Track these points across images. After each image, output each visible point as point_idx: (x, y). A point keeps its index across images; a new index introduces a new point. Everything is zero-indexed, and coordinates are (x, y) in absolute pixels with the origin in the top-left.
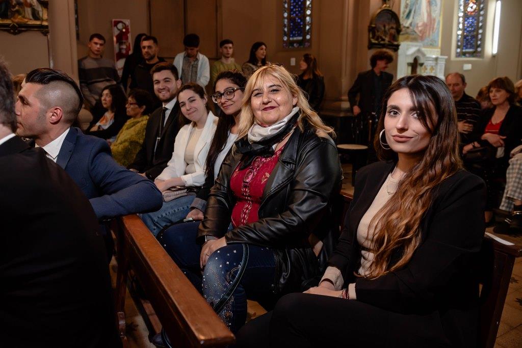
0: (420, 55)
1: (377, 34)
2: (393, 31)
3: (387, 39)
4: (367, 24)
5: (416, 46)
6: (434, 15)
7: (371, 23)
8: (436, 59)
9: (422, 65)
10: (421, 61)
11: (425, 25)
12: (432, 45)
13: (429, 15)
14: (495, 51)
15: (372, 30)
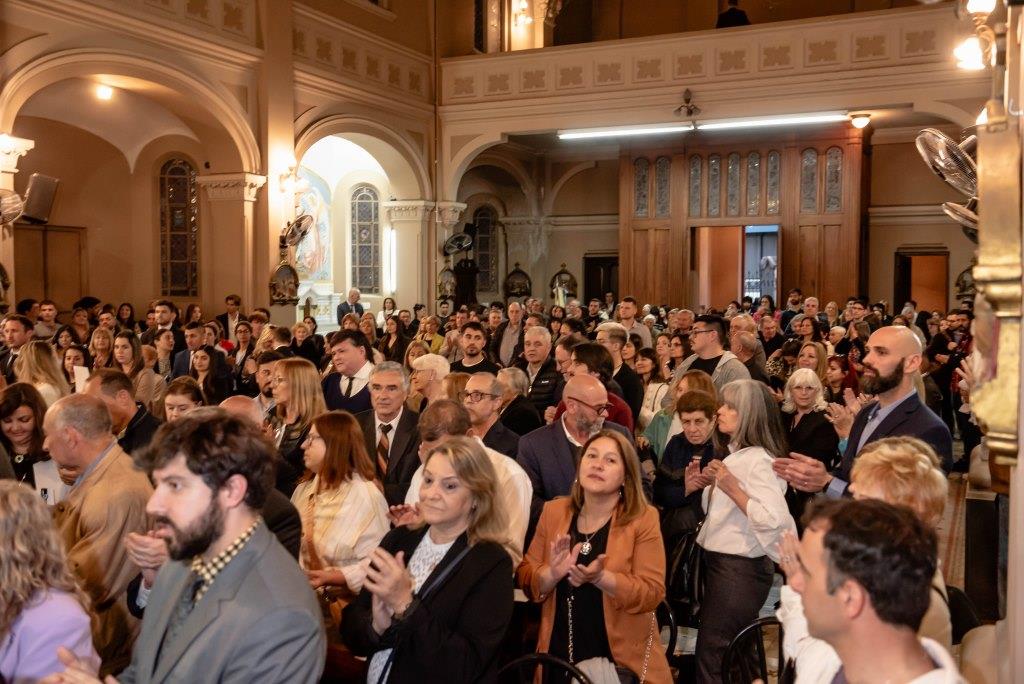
0: (312, 296)
1: (278, 290)
2: (292, 286)
3: (287, 295)
4: (267, 281)
5: (307, 285)
6: (323, 243)
7: (272, 280)
8: (330, 297)
9: (315, 307)
10: (314, 303)
11: (314, 255)
12: (323, 279)
13: (318, 242)
14: (394, 289)
15: (273, 287)
